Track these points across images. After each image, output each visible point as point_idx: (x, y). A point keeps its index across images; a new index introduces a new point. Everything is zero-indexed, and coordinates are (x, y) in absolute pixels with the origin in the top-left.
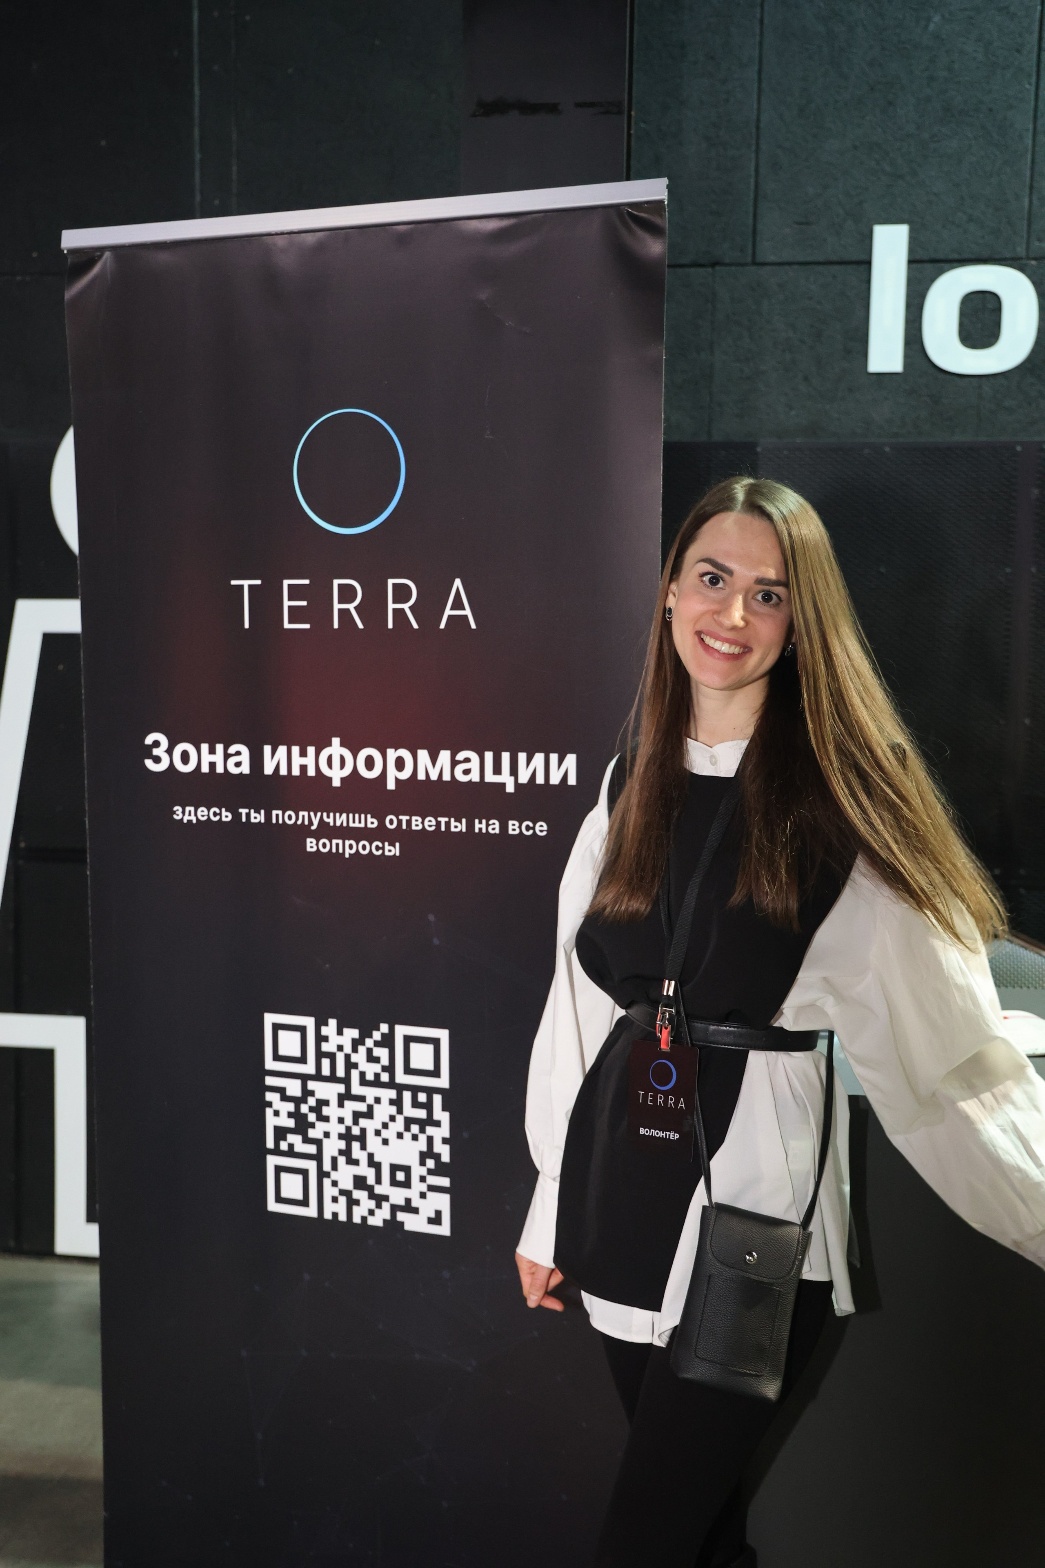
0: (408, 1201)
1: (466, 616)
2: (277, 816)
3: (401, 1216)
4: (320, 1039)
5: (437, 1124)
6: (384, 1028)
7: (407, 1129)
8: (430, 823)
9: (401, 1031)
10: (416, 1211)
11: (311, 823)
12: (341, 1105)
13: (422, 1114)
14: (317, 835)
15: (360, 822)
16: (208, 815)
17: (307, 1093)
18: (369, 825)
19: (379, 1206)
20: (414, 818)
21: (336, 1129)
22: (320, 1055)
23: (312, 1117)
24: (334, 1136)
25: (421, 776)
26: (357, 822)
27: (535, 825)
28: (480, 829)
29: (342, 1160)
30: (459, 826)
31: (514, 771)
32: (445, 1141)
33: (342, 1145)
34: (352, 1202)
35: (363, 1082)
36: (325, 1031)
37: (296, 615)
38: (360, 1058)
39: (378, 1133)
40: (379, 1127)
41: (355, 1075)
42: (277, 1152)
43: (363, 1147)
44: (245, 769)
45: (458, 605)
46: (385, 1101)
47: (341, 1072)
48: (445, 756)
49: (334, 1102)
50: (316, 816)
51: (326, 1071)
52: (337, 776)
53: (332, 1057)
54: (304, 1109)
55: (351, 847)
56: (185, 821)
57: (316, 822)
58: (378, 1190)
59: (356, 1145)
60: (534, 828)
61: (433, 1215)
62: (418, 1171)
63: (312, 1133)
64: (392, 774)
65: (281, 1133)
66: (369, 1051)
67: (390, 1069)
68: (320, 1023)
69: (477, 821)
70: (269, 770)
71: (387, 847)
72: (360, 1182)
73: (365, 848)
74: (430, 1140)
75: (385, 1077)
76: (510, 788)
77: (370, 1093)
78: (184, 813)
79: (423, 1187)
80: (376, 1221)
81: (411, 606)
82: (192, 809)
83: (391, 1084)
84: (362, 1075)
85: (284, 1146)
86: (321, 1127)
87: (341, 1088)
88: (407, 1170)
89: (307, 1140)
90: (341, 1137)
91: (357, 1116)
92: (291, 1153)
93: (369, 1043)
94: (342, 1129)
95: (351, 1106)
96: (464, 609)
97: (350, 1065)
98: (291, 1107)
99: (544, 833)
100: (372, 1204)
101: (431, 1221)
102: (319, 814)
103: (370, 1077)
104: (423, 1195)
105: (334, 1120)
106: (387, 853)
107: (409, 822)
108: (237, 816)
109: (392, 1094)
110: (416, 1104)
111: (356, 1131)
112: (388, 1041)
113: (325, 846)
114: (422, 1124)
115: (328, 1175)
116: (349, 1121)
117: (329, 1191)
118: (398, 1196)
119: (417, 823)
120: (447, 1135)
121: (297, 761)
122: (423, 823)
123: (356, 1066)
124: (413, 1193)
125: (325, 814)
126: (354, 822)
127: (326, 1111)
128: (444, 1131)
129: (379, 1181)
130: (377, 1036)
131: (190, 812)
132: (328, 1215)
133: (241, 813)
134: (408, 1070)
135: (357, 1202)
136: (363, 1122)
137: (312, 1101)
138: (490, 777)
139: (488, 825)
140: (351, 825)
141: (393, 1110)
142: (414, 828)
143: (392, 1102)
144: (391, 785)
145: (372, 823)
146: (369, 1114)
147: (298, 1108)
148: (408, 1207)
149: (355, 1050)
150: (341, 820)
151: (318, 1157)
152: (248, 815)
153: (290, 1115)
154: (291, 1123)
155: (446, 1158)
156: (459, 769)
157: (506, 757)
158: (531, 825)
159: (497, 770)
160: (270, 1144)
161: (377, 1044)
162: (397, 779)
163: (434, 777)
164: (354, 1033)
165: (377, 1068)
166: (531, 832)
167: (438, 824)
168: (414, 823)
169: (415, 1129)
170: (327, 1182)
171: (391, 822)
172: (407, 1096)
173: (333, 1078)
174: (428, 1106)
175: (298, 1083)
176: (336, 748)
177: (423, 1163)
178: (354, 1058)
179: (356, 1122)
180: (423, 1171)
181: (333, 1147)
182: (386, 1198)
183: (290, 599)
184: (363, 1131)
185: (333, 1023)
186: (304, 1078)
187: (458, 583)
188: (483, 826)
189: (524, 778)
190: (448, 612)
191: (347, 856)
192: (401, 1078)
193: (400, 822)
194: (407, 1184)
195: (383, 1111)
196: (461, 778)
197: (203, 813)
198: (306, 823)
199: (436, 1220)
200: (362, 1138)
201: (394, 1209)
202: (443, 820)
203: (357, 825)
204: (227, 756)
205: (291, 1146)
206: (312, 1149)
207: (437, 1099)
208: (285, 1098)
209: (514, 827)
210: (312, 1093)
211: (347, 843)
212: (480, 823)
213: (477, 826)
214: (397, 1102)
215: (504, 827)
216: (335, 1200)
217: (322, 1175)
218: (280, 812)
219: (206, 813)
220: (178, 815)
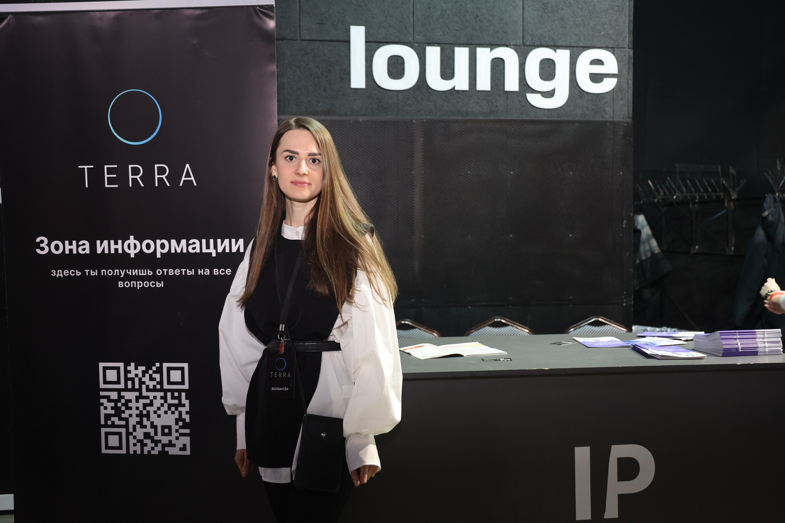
0: (170, 441)
1: (192, 180)
2: (104, 272)
3: (167, 449)
4: (127, 372)
5: (184, 405)
6: (158, 365)
7: (169, 409)
8: (177, 272)
9: (165, 365)
10: (174, 446)
11: (120, 274)
12: (137, 401)
13: (176, 402)
14: (124, 280)
15: (144, 273)
16: (69, 273)
17: (120, 397)
18: (149, 274)
19: (156, 445)
20: (170, 270)
21: (134, 412)
22: (127, 379)
23: (123, 408)
24: (134, 416)
25: (173, 251)
26: (143, 273)
27: (225, 270)
28: (201, 273)
29: (138, 426)
30: (191, 273)
31: (216, 247)
32: (187, 413)
33: (138, 419)
34: (143, 445)
35: (148, 390)
36: (129, 368)
37: (110, 181)
38: (146, 379)
39: (155, 412)
40: (156, 409)
41: (144, 387)
42: (106, 426)
43: (148, 419)
44: (88, 251)
45: (188, 175)
46: (159, 398)
47: (137, 386)
48: (183, 242)
49: (134, 400)
50: (123, 272)
51: (130, 386)
52: (132, 253)
53: (132, 380)
54: (119, 405)
55: (140, 284)
56: (57, 277)
57: (123, 274)
58: (156, 438)
59: (145, 419)
60: (225, 272)
61: (182, 446)
62: (174, 427)
63: (123, 416)
64: (159, 250)
65: (108, 417)
66: (151, 376)
67: (161, 383)
68: (127, 365)
69: (199, 270)
70: (99, 251)
71: (157, 283)
72: (147, 435)
73: (147, 284)
74: (180, 413)
75: (158, 387)
76: (214, 255)
77: (151, 395)
78: (56, 273)
79: (177, 434)
80: (155, 452)
81: (166, 176)
82: (61, 271)
83: (162, 390)
84: (148, 386)
85: (109, 423)
86: (128, 412)
87: (137, 394)
88: (169, 427)
89: (121, 419)
90: (137, 416)
91: (145, 405)
92: (113, 425)
93: (151, 372)
94: (138, 412)
95: (142, 401)
96: (191, 177)
97: (141, 383)
98: (113, 404)
99: (230, 274)
100: (153, 445)
101: (181, 449)
102: (124, 270)
103: (151, 387)
104: (177, 438)
105: (134, 408)
106: (157, 286)
107: (167, 272)
108: (84, 273)
109: (162, 394)
110: (173, 398)
111: (145, 412)
112: (159, 371)
113: (128, 284)
114: (177, 406)
115: (131, 434)
116: (141, 408)
117: (132, 441)
118: (165, 440)
119: (171, 272)
120: (188, 410)
121: (113, 247)
122: (174, 272)
123: (144, 383)
124: (173, 438)
125: (127, 270)
126: (141, 273)
127: (130, 405)
128: (187, 408)
129: (156, 434)
130: (154, 368)
131: (60, 272)
132: (131, 452)
133: (86, 271)
134: (169, 383)
135: (146, 445)
136: (148, 408)
137: (123, 401)
138: (205, 250)
139: (204, 271)
140: (140, 274)
141: (162, 401)
142: (170, 274)
143: (162, 398)
144: (159, 256)
145: (150, 273)
146: (151, 404)
147: (116, 405)
148: (171, 444)
149: (144, 376)
150: (135, 272)
151: (126, 426)
152: (89, 272)
153: (112, 408)
154: (113, 412)
155: (188, 420)
156: (190, 247)
157: (212, 241)
158: (224, 270)
159: (208, 247)
160: (103, 422)
161: (154, 372)
163: (179, 251)
164: (143, 368)
165: (154, 383)
167: (181, 272)
168: (170, 272)
169: (173, 409)
170: (131, 437)
171: (159, 272)
172: (169, 394)
173: (133, 389)
174: (179, 398)
175: (116, 393)
176: (132, 240)
177: (177, 424)
178: (143, 379)
179: (144, 408)
180: (177, 427)
181: (133, 421)
182: (160, 441)
183: (108, 174)
184: (148, 412)
185: (133, 364)
186: (119, 391)
187: (187, 166)
188: (202, 272)
189: (220, 250)
190: (183, 178)
191: (138, 288)
192: (166, 386)
193: (163, 272)
194: (170, 434)
195: (157, 403)
196: (192, 251)
197: (66, 272)
198: (118, 274)
199: (184, 448)
200: (148, 416)
201: (164, 446)
202: (183, 270)
203: (143, 274)
204: (78, 246)
205: (113, 422)
206: (123, 423)
207: (183, 394)
208: (109, 400)
209: (216, 272)
210: (123, 397)
211: (138, 283)
212: (201, 270)
213: (199, 272)
214: (164, 398)
215: (211, 272)
216: (135, 445)
217: (128, 434)
218: (105, 270)
219: (68, 272)
220: (54, 274)
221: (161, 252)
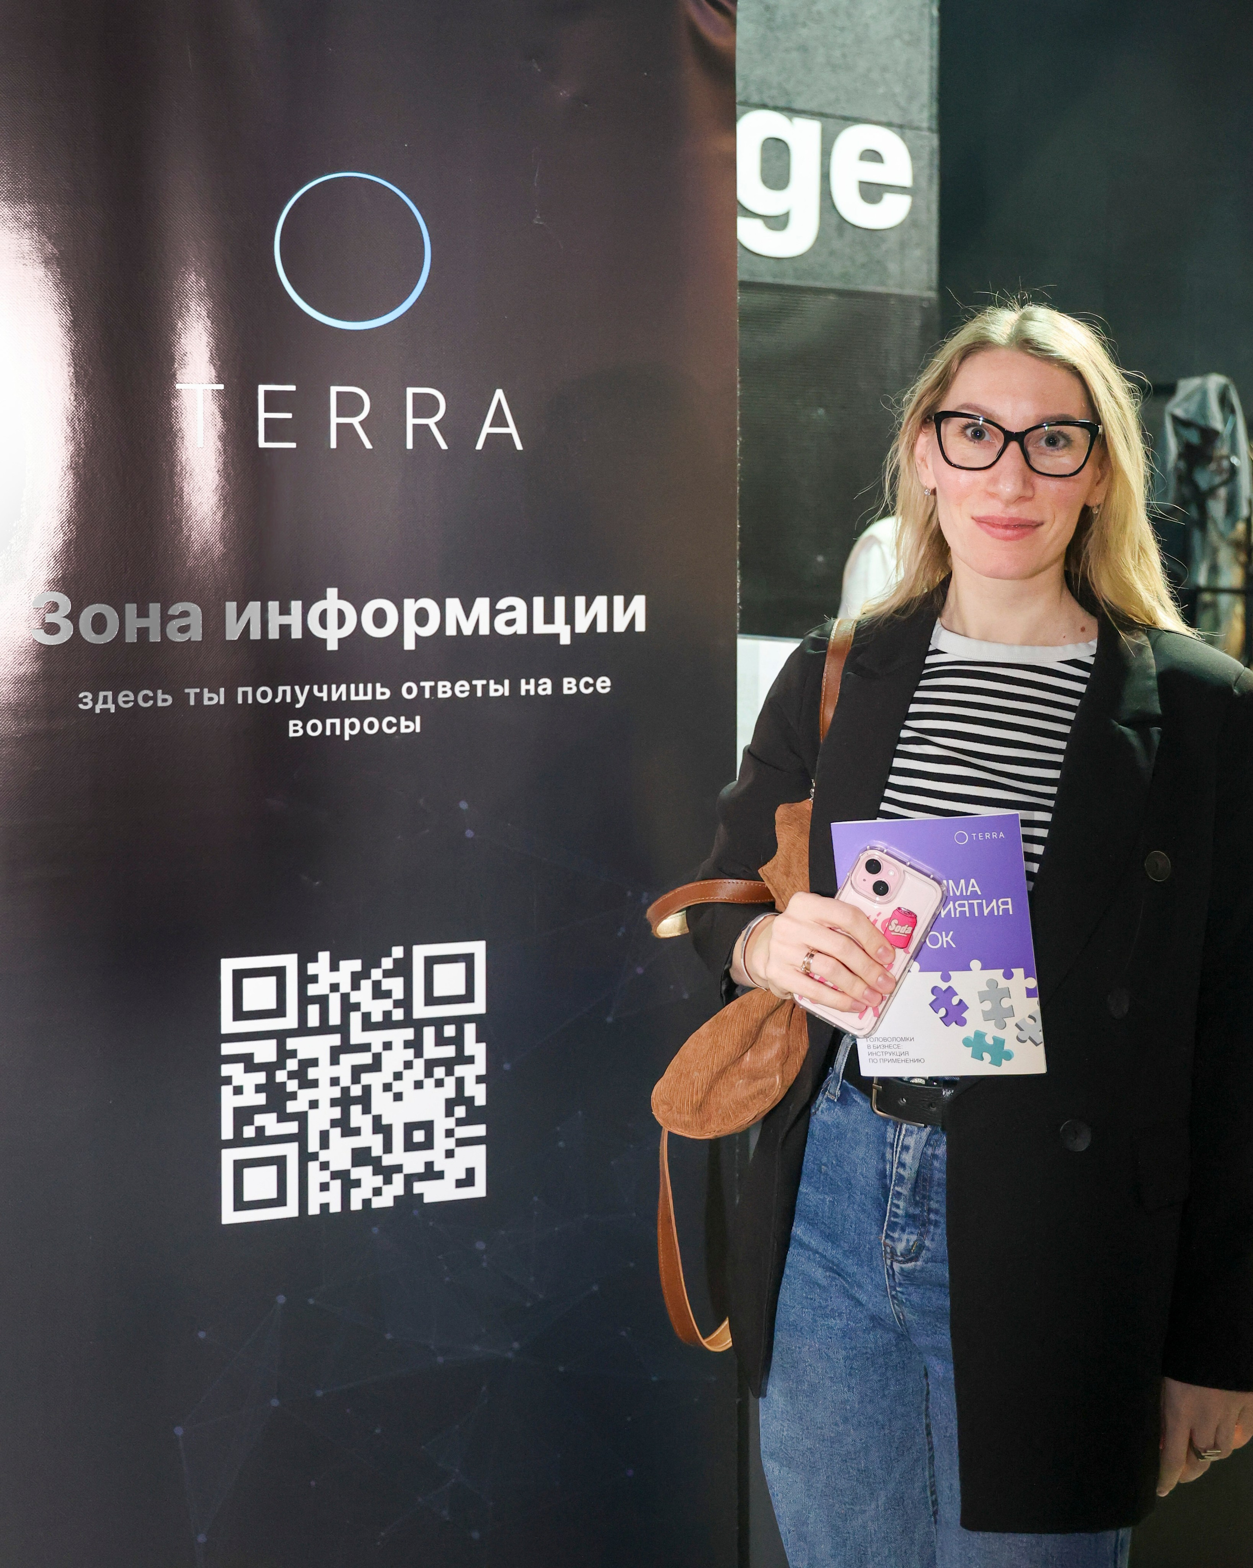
0: (429, 1165)
1: (510, 435)
2: (245, 694)
3: (418, 1187)
4: (305, 980)
5: (471, 1060)
6: (398, 952)
7: (429, 1074)
8: (462, 689)
9: (420, 952)
10: (440, 1175)
11: (295, 699)
12: (334, 1061)
13: (449, 1051)
14: (304, 715)
15: (365, 694)
16: (135, 701)
17: (284, 1054)
18: (379, 697)
19: (388, 1181)
20: (440, 684)
21: (326, 1093)
22: (304, 1001)
23: (292, 1086)
24: (324, 1103)
25: (451, 631)
26: (361, 694)
27: (595, 681)
28: (528, 691)
29: (335, 1133)
30: (499, 690)
31: (570, 619)
32: (479, 1079)
33: (336, 1113)
34: (349, 1184)
35: (368, 1025)
36: (312, 969)
37: (274, 430)
38: (363, 996)
39: (387, 1087)
40: (389, 1079)
41: (355, 1018)
42: (238, 1141)
43: (366, 1110)
44: (196, 634)
45: (499, 420)
46: (398, 1045)
47: (335, 1019)
48: (482, 605)
49: (325, 1058)
50: (302, 692)
51: (313, 1020)
52: (332, 637)
53: (322, 1001)
54: (281, 1076)
55: (352, 726)
56: (98, 711)
57: (302, 699)
58: (388, 1160)
59: (356, 1110)
60: (594, 685)
61: (463, 1176)
62: (442, 1124)
63: (292, 1107)
64: (411, 631)
65: (243, 1116)
66: (377, 985)
67: (406, 1003)
68: (307, 958)
69: (523, 681)
70: (233, 632)
71: (403, 722)
72: (361, 1157)
73: (372, 726)
74: (460, 1083)
75: (398, 1015)
76: (565, 639)
77: (376, 1039)
78: (95, 701)
79: (451, 1143)
80: (385, 1201)
81: (439, 421)
82: (110, 694)
83: (408, 1021)
84: (366, 1017)
85: (249, 1132)
86: (305, 1096)
87: (335, 1040)
88: (428, 1126)
89: (284, 1117)
90: (334, 1102)
91: (357, 1072)
92: (261, 1138)
93: (376, 974)
94: (336, 1092)
95: (348, 1060)
96: (507, 426)
97: (348, 1006)
98: (260, 1078)
99: (607, 690)
100: (378, 1181)
101: (460, 1184)
102: (307, 688)
103: (377, 1017)
104: (450, 1154)
105: (324, 1083)
106: (403, 730)
107: (434, 690)
108: (181, 699)
109: (409, 1034)
110: (440, 1041)
111: (356, 1091)
112: (403, 969)
113: (315, 728)
114: (449, 1065)
115: (315, 1156)
116: (346, 1081)
117: (316, 1175)
118: (414, 1162)
119: (444, 689)
120: (482, 1071)
121: (275, 620)
122: (452, 689)
123: (357, 1007)
124: (436, 1155)
125: (315, 687)
126: (357, 694)
127: (312, 1073)
128: (480, 1067)
129: (388, 1148)
130: (387, 963)
131: (105, 698)
132: (314, 1209)
133: (189, 694)
134: (430, 1000)
135: (357, 1183)
136: (366, 1078)
137: (292, 1065)
138: (540, 628)
139: (537, 685)
140: (353, 698)
141: (410, 1054)
142: (440, 695)
143: (407, 1044)
144: (409, 644)
145: (383, 693)
146: (376, 1065)
147: (271, 1077)
148: (431, 1173)
149: (355, 986)
150: (339, 693)
151: (301, 1138)
152: (199, 697)
153: (259, 1089)
154: (261, 1099)
155: (481, 1100)
156: (500, 620)
157: (560, 602)
158: (591, 681)
159: (549, 618)
160: (227, 1132)
161: (387, 974)
162: (417, 636)
163: (467, 630)
164: (356, 965)
165: (387, 1004)
166: (591, 689)
167: (473, 688)
168: (440, 689)
169: (439, 1072)
170: (313, 1166)
171: (409, 690)
172: (429, 1033)
173: (324, 1028)
174: (458, 1041)
175: (272, 1044)
176: (332, 602)
177: (449, 1113)
178: (354, 997)
179: (356, 1080)
180: (451, 1123)
181: (319, 1121)
182: (398, 1168)
183: (265, 410)
184: (367, 1089)
185: (324, 957)
186: (281, 1036)
187: (499, 394)
188: (531, 687)
189: (582, 626)
190: (487, 429)
191: (347, 738)
192: (420, 1011)
193: (421, 690)
194: (428, 1144)
195: (392, 1061)
196: (502, 629)
197: (126, 699)
198: (288, 700)
199: (468, 1180)
200: (365, 1101)
201: (410, 1180)
202: (479, 683)
203: (361, 697)
204: (166, 619)
205: (260, 1130)
206: (292, 1127)
207: (470, 1030)
208: (251, 1067)
209: (570, 686)
210: (293, 1054)
211: (347, 722)
212: (528, 683)
213: (524, 687)
214: (416, 1045)
215: (557, 686)
216: (324, 1187)
217: (305, 1157)
218: (249, 690)
219: (132, 698)
220: (86, 704)
221: (416, 635)
